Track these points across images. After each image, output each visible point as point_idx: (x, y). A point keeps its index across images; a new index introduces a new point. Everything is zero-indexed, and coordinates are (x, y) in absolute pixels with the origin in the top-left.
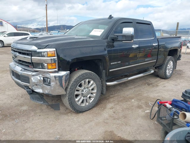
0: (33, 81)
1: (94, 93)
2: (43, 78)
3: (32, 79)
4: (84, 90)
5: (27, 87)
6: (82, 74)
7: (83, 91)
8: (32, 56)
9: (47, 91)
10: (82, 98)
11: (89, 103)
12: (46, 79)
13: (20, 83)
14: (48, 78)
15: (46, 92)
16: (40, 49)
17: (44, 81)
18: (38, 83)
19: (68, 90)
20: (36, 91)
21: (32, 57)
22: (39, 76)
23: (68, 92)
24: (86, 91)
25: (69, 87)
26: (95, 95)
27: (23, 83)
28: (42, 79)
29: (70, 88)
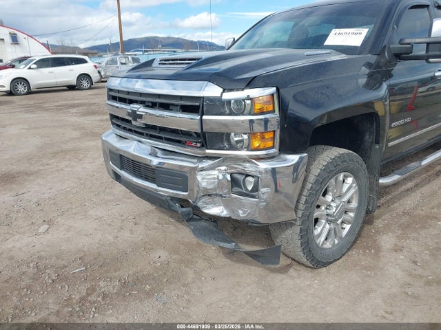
0: (204, 184)
1: (351, 210)
2: (231, 174)
3: (199, 178)
4: (334, 205)
5: (183, 202)
6: (333, 159)
7: (329, 207)
8: (203, 114)
9: (244, 212)
10: (328, 226)
11: (341, 238)
12: (241, 178)
13: (156, 190)
14: (247, 175)
15: (241, 214)
16: (231, 90)
17: (234, 182)
18: (214, 189)
19: (301, 206)
20: (206, 211)
21: (204, 117)
22: (220, 171)
23: (300, 213)
24: (337, 207)
25: (303, 199)
26: (352, 215)
27: (164, 192)
28: (229, 177)
29: (306, 202)
